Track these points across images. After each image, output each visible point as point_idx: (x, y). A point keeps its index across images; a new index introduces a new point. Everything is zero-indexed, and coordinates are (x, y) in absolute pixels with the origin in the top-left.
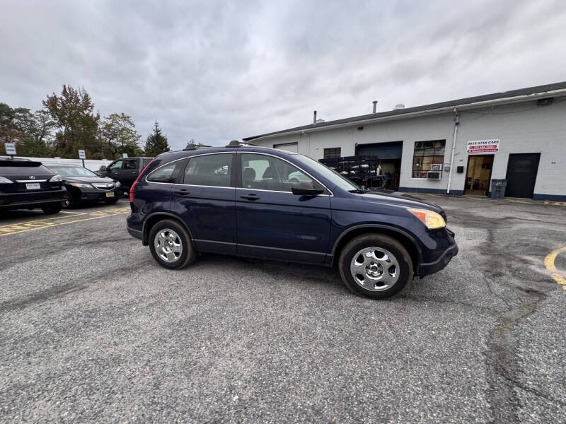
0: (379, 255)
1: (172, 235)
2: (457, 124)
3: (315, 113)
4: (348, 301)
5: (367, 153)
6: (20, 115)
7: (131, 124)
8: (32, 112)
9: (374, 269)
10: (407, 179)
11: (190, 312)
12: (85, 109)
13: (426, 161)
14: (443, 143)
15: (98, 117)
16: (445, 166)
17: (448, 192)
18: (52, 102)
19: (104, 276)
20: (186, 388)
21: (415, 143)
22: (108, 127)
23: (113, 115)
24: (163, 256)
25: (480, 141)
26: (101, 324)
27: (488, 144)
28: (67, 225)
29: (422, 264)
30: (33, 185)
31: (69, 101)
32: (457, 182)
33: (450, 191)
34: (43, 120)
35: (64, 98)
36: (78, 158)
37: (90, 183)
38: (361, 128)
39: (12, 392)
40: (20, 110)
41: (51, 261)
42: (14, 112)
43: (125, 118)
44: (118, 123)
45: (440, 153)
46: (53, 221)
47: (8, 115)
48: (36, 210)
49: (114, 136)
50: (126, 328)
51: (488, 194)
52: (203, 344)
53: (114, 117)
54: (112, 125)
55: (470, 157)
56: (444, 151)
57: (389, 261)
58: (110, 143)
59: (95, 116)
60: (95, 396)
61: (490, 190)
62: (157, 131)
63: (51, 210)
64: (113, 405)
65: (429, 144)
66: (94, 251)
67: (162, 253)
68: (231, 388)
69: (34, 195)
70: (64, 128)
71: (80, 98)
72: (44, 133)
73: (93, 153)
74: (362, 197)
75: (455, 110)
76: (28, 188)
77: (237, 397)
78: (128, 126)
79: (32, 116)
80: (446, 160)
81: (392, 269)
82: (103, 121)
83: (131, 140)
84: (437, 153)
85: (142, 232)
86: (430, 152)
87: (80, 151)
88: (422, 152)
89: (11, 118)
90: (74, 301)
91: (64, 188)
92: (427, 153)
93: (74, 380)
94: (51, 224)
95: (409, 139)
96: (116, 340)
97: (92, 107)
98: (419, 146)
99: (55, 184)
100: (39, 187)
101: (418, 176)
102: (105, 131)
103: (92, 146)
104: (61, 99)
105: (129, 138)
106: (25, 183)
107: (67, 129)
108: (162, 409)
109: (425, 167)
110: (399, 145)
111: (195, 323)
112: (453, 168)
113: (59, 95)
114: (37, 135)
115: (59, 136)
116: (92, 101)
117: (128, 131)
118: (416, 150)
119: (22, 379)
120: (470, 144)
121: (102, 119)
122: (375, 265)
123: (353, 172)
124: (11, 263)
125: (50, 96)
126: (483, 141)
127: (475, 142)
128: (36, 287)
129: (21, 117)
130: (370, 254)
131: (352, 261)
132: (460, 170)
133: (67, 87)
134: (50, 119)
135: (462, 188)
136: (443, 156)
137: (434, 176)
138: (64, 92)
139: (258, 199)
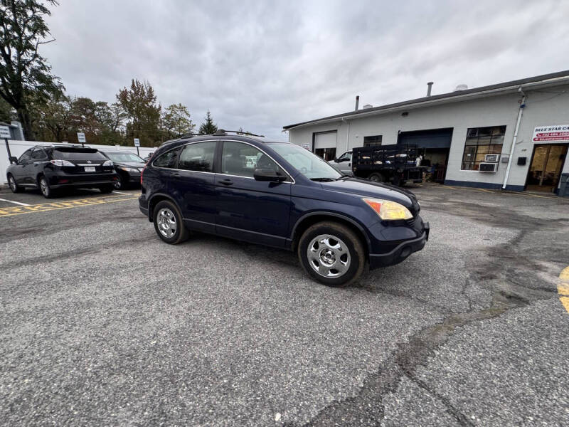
0: (333, 242)
1: (170, 214)
2: (523, 107)
3: (358, 98)
4: (303, 285)
5: (410, 142)
6: (100, 107)
7: (187, 114)
8: (109, 105)
9: (328, 256)
10: (455, 170)
11: (162, 278)
12: (150, 101)
13: (481, 150)
14: (502, 129)
15: (160, 108)
16: (502, 156)
17: (504, 187)
18: (123, 96)
19: (116, 245)
20: (124, 330)
21: (469, 129)
22: (168, 117)
23: (172, 106)
24: (163, 232)
25: (552, 127)
26: (94, 279)
27: (562, 130)
28: (112, 203)
29: (370, 255)
30: (90, 169)
31: (136, 94)
32: (518, 176)
33: (507, 186)
34: (117, 112)
35: (133, 91)
36: (134, 146)
37: (137, 168)
38: (405, 114)
39: (16, 314)
40: (100, 104)
41: (86, 231)
42: (95, 105)
43: (182, 108)
44: (176, 113)
45: (498, 141)
46: (104, 199)
47: (91, 108)
48: (94, 189)
49: (173, 125)
50: (109, 284)
51: (556, 192)
52: (156, 302)
53: (173, 107)
54: (171, 115)
55: (536, 146)
56: (503, 139)
57: (340, 249)
58: (169, 132)
59: (157, 107)
60: (63, 326)
61: (559, 187)
62: (209, 120)
63: (106, 190)
64: (70, 333)
65: (486, 131)
66: (121, 224)
67: (162, 229)
68: (155, 335)
69: (90, 177)
70: (133, 118)
71: (145, 91)
72: (118, 124)
73: (155, 141)
74: (321, 185)
75: (520, 90)
76: (86, 171)
77: (155, 342)
78: (185, 116)
79: (108, 108)
80: (505, 150)
81: (344, 258)
82: (164, 111)
83: (187, 129)
84: (494, 141)
85: (148, 210)
86: (485, 140)
87: (135, 139)
88: (476, 140)
89: (93, 111)
90: (85, 261)
91: (114, 172)
92: (482, 141)
93: (55, 314)
94: (101, 202)
95: (461, 125)
96: (97, 291)
97: (155, 99)
98: (473, 133)
99: (107, 168)
100: (94, 170)
101: (470, 168)
102: (165, 121)
103: (155, 135)
104: (131, 93)
105: (185, 127)
106: (84, 167)
107: (135, 120)
108: (100, 340)
109: (479, 158)
110: (449, 132)
111: (159, 286)
112: (513, 158)
113: (129, 89)
114: (112, 126)
115: (129, 126)
116: (155, 94)
117: (184, 120)
118: (468, 138)
119: (25, 307)
120: (537, 130)
121: (163, 110)
122: (330, 252)
123: (389, 162)
124: (59, 229)
125: (122, 90)
126: (555, 127)
127: (544, 128)
128: (65, 248)
129: (100, 110)
130: (325, 241)
131: (309, 247)
132: (522, 161)
133: (135, 81)
134: (123, 111)
135: (523, 184)
136: (502, 145)
137: (488, 169)
138: (133, 86)
139: (231, 184)
